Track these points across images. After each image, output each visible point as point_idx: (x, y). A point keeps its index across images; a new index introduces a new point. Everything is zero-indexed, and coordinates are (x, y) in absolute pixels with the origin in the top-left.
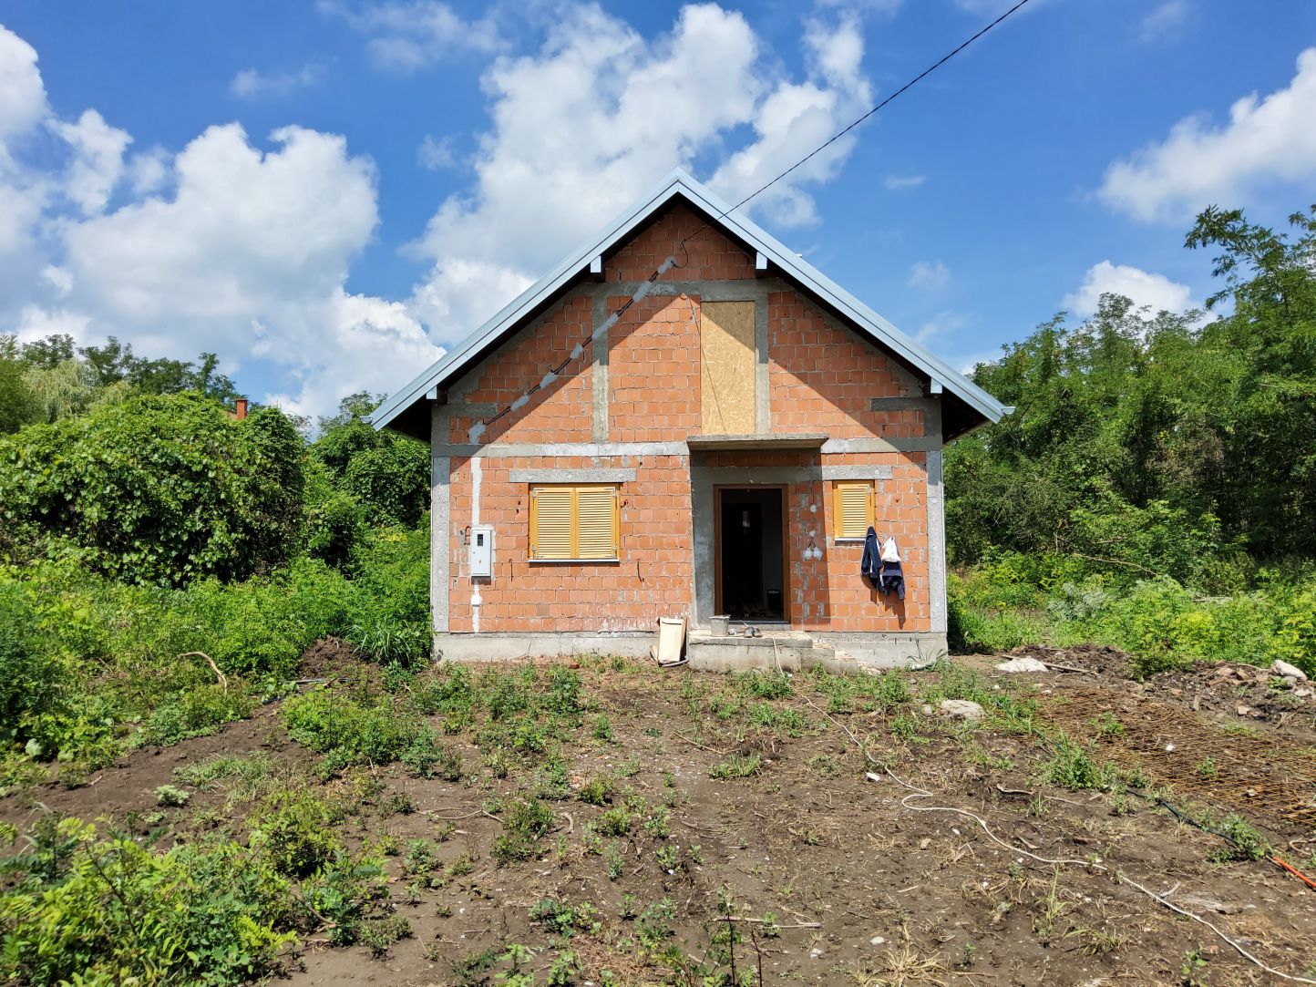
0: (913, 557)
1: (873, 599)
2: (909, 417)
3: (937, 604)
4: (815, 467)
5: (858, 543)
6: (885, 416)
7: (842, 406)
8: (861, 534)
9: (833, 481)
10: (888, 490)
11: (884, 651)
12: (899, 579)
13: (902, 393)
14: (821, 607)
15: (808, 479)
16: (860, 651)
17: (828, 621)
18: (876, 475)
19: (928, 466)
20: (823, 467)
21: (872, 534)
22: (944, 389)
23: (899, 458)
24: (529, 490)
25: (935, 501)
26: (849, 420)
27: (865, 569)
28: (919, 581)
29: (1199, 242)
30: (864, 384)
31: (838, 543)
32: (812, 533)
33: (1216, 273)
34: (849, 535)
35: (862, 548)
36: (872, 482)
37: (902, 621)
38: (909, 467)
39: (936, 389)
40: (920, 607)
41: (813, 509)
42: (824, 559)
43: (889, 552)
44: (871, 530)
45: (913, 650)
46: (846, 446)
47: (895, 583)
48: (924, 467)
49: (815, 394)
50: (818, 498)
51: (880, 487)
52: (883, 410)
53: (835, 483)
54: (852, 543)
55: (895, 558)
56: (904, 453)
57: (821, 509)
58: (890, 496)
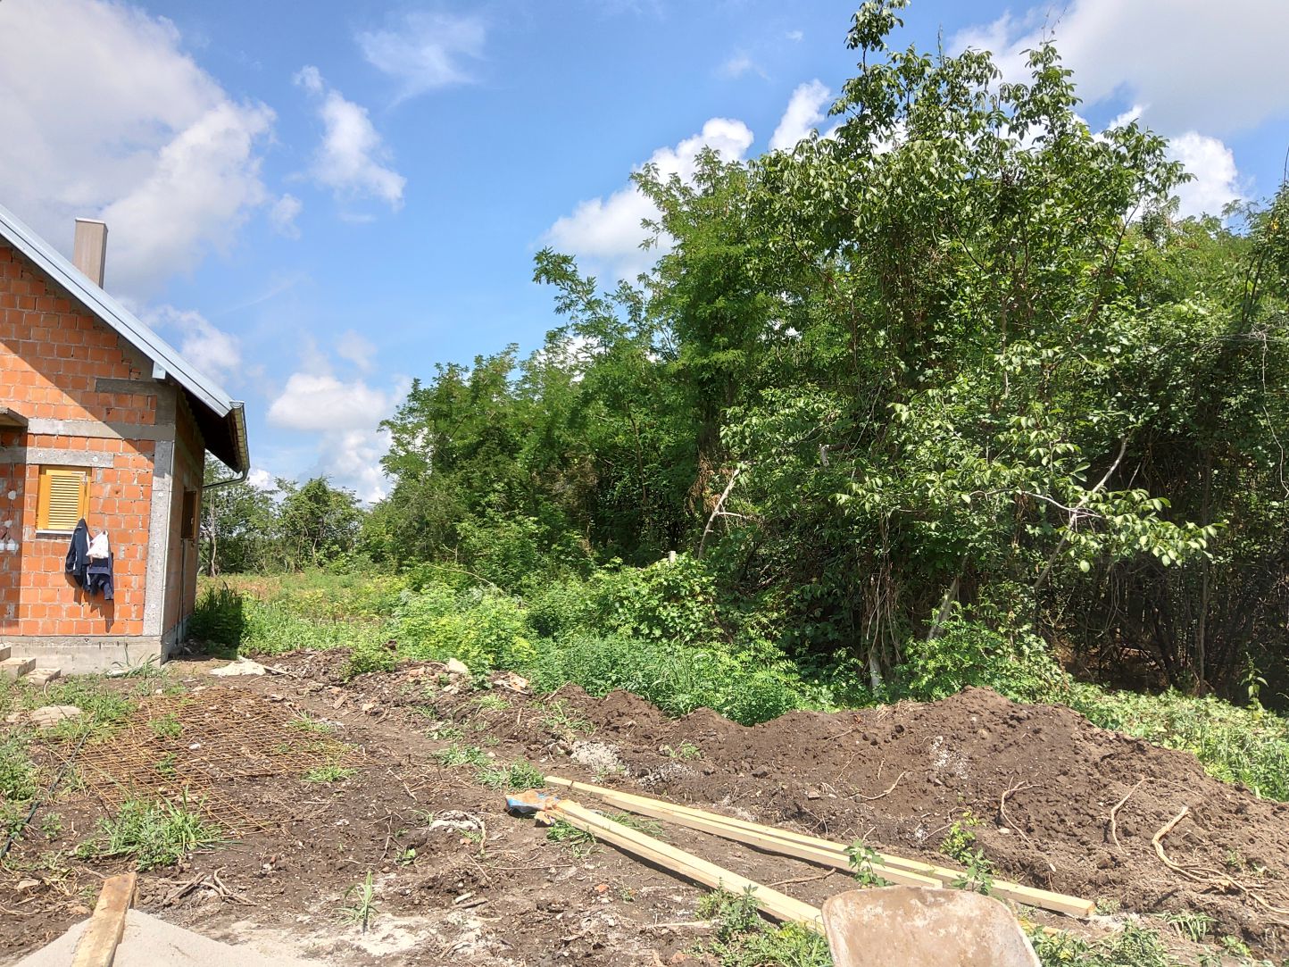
0: (130, 554)
1: (78, 599)
2: (138, 402)
3: (153, 606)
4: (18, 449)
5: (64, 536)
6: (112, 399)
7: (60, 383)
8: (69, 528)
9: (41, 465)
10: (107, 479)
11: (87, 656)
12: (108, 578)
13: (134, 377)
14: (11, 608)
15: (9, 461)
16: (55, 657)
17: (17, 623)
18: (95, 462)
19: (156, 457)
20: (29, 449)
21: (82, 528)
22: (167, 374)
23: (122, 444)
25: (161, 494)
26: (66, 399)
27: (69, 566)
28: (135, 581)
30: (89, 361)
31: (39, 536)
32: (8, 523)
34: (54, 528)
35: (69, 541)
36: (89, 470)
37: (110, 623)
38: (133, 456)
39: (159, 374)
40: (134, 609)
41: (12, 495)
42: (19, 553)
44: (82, 523)
45: (120, 656)
46: (60, 428)
48: (152, 459)
49: (27, 367)
50: (20, 483)
51: (99, 475)
52: (111, 392)
53: (42, 468)
54: (57, 536)
56: (129, 441)
57: (21, 498)
58: (109, 486)
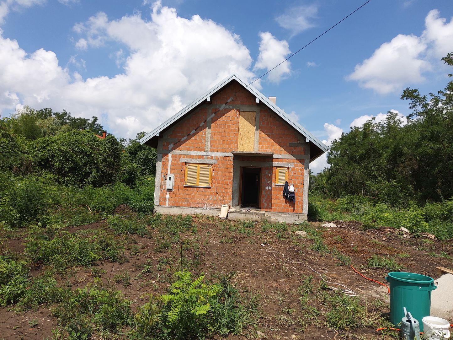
0: (299, 191)
1: (286, 203)
2: (300, 149)
3: (305, 205)
4: (271, 162)
5: (282, 186)
6: (293, 148)
7: (280, 145)
8: (283, 183)
9: (276, 167)
10: (292, 170)
11: (289, 218)
12: (294, 197)
13: (298, 142)
14: (270, 204)
15: (269, 166)
16: (281, 218)
17: (271, 208)
18: (289, 165)
19: (305, 164)
20: (273, 162)
21: (287, 183)
22: (310, 141)
23: (296, 161)
24: (185, 164)
25: (306, 174)
26: (282, 149)
27: (284, 194)
28: (300, 198)
29: (405, 98)
30: (287, 138)
31: (276, 185)
32: (269, 182)
33: (410, 108)
34: (280, 183)
35: (283, 187)
36: (288, 168)
37: (294, 210)
38: (299, 164)
39: (307, 141)
40: (300, 206)
41: (270, 175)
42: (272, 190)
43: (291, 189)
44: (287, 182)
45: (297, 219)
46: (280, 157)
47: (293, 198)
48: (304, 165)
49: (272, 141)
50: (271, 172)
51: (290, 169)
52: (292, 146)
53: (277, 167)
54: (280, 186)
55: (293, 191)
56: (297, 160)
57: (272, 175)
58: (293, 172)
